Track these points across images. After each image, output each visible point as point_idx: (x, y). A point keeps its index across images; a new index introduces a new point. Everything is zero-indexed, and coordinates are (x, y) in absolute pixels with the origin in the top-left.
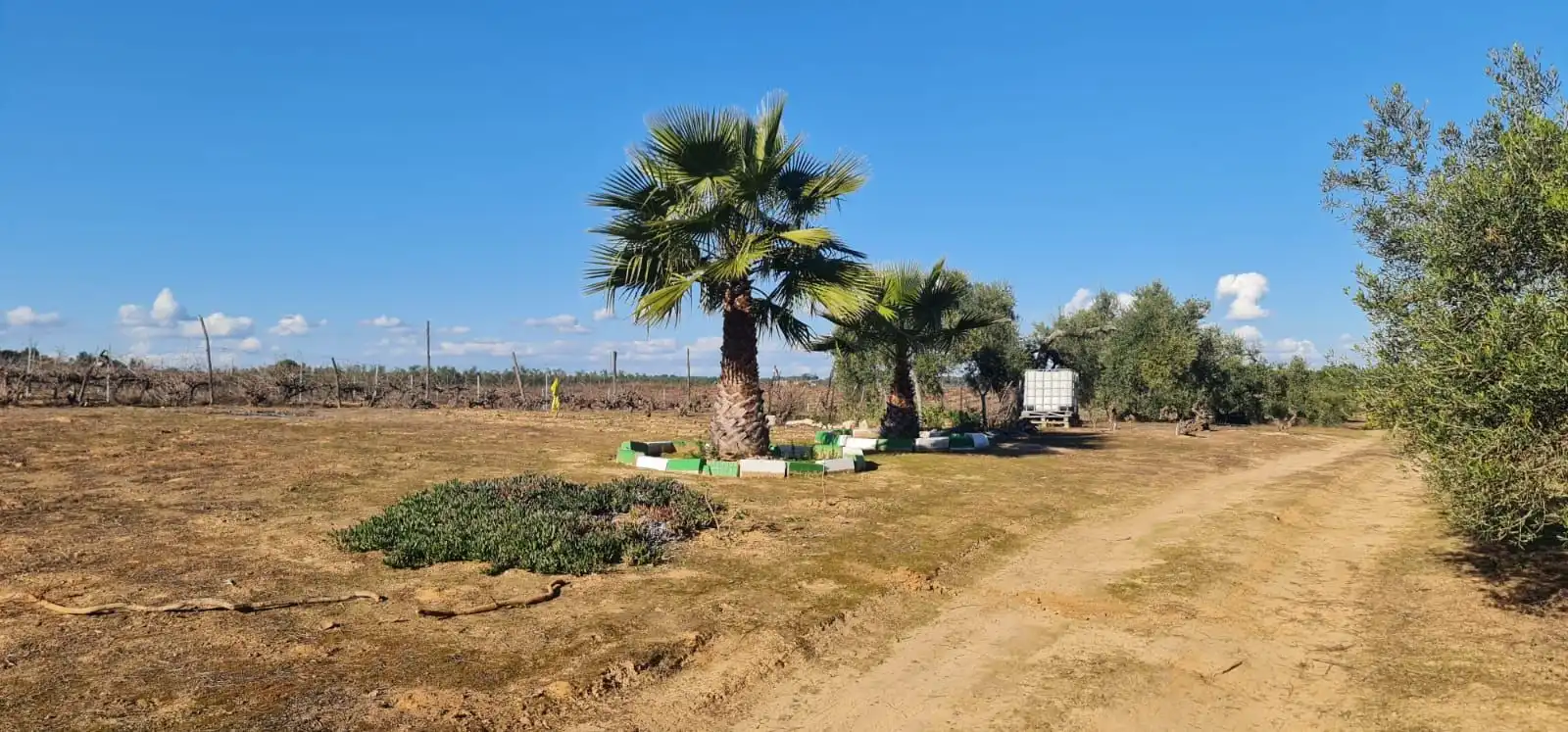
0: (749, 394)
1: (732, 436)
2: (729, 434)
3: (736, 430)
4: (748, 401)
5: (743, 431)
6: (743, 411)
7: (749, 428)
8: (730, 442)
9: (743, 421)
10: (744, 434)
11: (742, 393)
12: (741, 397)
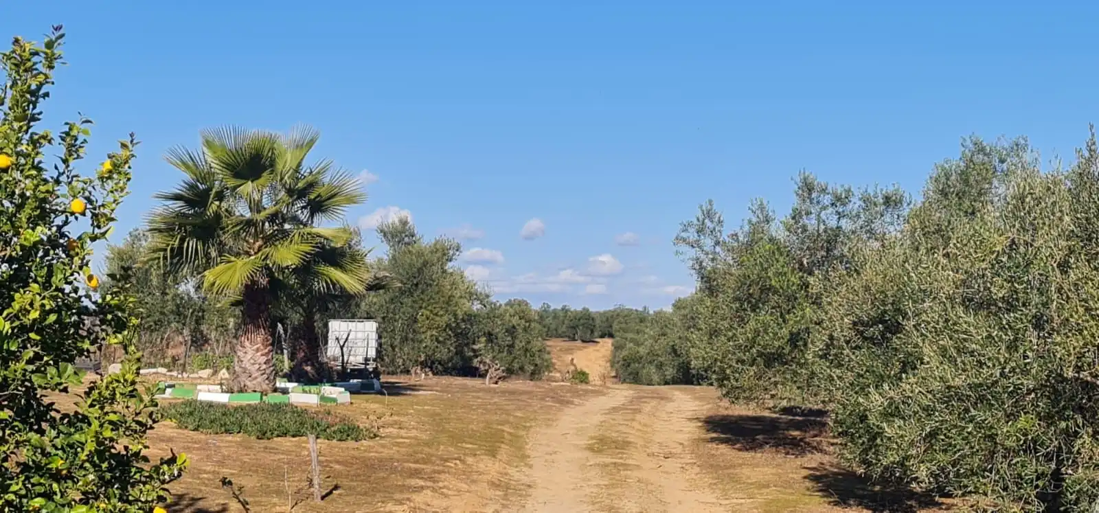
0: (267, 346)
1: (256, 378)
2: (253, 376)
3: (260, 373)
4: (266, 351)
5: (264, 374)
6: (264, 359)
7: (268, 372)
8: (254, 382)
9: (264, 366)
10: (266, 376)
11: (263, 344)
12: (262, 348)
